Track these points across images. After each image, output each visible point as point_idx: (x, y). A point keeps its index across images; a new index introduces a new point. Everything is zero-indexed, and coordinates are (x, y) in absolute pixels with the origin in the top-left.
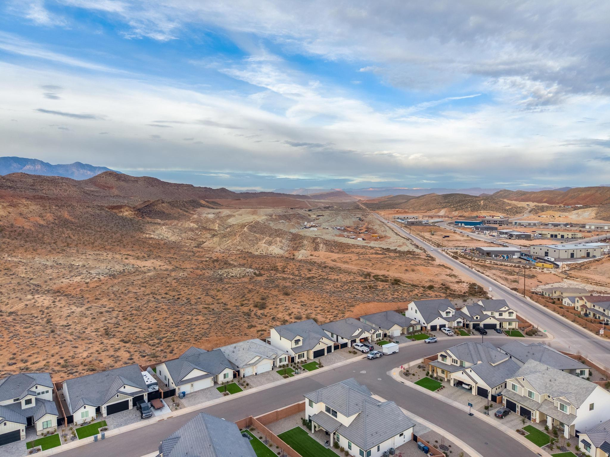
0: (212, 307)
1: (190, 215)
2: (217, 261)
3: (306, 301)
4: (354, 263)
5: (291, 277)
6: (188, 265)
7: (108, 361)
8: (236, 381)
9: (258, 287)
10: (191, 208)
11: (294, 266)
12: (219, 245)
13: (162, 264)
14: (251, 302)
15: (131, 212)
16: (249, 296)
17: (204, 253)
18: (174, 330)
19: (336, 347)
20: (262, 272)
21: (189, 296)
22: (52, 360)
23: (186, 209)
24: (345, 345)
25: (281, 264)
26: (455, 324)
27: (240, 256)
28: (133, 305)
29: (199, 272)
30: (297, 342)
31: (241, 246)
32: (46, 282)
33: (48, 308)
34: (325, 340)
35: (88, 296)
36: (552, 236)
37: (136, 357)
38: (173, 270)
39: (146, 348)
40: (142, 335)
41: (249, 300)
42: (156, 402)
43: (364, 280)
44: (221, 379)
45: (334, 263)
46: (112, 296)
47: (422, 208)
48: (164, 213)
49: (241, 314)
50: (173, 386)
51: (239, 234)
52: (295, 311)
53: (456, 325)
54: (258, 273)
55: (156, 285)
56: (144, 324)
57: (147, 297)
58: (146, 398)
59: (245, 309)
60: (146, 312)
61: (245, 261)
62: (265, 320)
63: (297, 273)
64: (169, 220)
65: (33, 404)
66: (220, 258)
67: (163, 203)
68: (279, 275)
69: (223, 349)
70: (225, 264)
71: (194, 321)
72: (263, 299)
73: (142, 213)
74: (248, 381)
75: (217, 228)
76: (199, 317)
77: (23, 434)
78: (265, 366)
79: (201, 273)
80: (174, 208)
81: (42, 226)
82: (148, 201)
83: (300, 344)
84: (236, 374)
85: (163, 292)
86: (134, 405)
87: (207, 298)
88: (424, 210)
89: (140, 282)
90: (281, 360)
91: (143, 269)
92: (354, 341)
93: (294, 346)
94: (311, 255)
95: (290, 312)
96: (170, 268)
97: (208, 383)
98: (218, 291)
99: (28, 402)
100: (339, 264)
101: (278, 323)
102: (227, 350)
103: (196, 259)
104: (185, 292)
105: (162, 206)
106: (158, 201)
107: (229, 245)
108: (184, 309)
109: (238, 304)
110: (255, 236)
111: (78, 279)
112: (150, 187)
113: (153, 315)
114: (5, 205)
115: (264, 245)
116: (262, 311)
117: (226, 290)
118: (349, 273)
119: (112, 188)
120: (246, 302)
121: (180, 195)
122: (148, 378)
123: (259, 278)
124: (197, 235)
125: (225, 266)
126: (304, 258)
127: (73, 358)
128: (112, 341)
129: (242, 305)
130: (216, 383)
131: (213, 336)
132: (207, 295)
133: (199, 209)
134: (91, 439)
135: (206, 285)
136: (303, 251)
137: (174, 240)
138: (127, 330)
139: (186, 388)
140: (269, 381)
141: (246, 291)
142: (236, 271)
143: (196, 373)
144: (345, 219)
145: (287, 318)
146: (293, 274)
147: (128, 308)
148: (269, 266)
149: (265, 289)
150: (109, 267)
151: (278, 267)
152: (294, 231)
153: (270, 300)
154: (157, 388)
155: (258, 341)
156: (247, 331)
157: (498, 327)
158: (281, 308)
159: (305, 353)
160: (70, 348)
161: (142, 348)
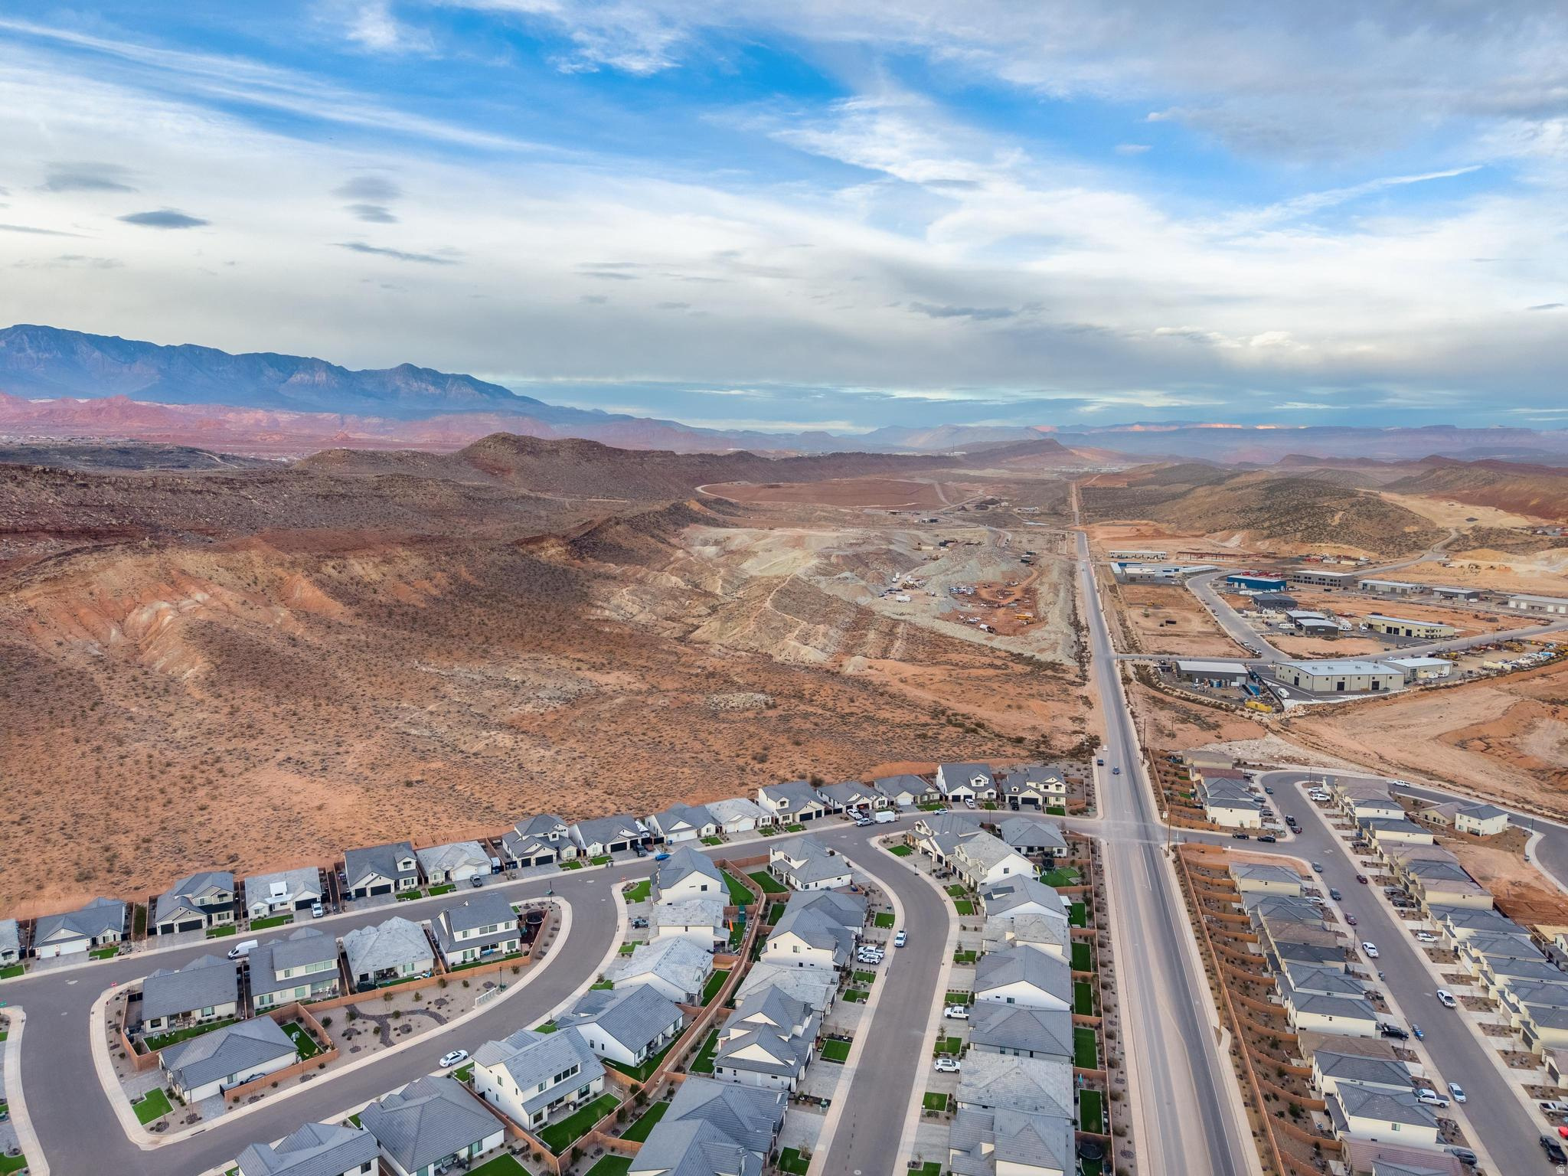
0: (701, 756)
1: (670, 550)
2: (712, 675)
3: (821, 755)
4: (933, 687)
5: (820, 711)
6: (669, 684)
7: (597, 812)
8: (717, 836)
9: (762, 731)
10: (672, 527)
11: (830, 691)
12: (720, 635)
13: (632, 680)
14: (750, 752)
15: (560, 549)
16: (748, 743)
17: (693, 658)
18: (658, 783)
19: (828, 812)
20: (778, 701)
21: (673, 740)
22: (546, 807)
23: (662, 534)
24: (840, 811)
25: (811, 686)
26: (985, 795)
27: (749, 666)
28: (607, 750)
29: (685, 697)
30: (783, 803)
31: (757, 640)
32: (490, 710)
33: (512, 750)
34: (813, 803)
35: (550, 734)
36: (1389, 630)
37: (623, 809)
38: (650, 693)
39: (630, 800)
40: (624, 787)
41: (747, 750)
42: (649, 846)
43: (930, 721)
44: (704, 832)
45: (902, 686)
46: (580, 736)
47: (1197, 525)
48: (620, 547)
49: (734, 767)
50: (662, 835)
51: (755, 614)
52: (801, 768)
53: (987, 797)
54: (771, 702)
55: (630, 720)
56: (625, 775)
57: (621, 739)
58: (640, 842)
59: (741, 762)
60: (625, 760)
61: (756, 678)
62: (761, 778)
63: (830, 704)
64: (630, 564)
65: (557, 839)
66: (719, 670)
67: (618, 523)
68: (802, 707)
69: (707, 806)
70: (725, 681)
71: (679, 775)
72: (765, 749)
73: (580, 548)
74: (729, 836)
75: (719, 591)
76: (685, 770)
77: (555, 858)
78: (748, 824)
79: (688, 699)
80: (640, 534)
81: (436, 600)
82: (590, 522)
83: (786, 806)
84: (719, 830)
85: (639, 730)
86: (631, 846)
87: (695, 742)
88: (1200, 529)
89: (608, 715)
90: (763, 820)
91: (605, 688)
92: (851, 807)
93: (779, 807)
94: (870, 667)
95: (794, 768)
96: (644, 687)
97: (692, 835)
98: (710, 733)
99: (554, 836)
100: (908, 688)
101: (776, 782)
102: (711, 807)
103: (681, 669)
104: (668, 732)
105: (617, 531)
106: (609, 520)
107: (736, 637)
108: (667, 759)
109: (733, 754)
110: (783, 620)
111: (528, 708)
112: (583, 463)
113: (634, 764)
114: (377, 560)
115: (793, 643)
116: (760, 766)
117: (720, 732)
118: (914, 706)
119: (509, 470)
120: (743, 752)
121: (646, 478)
122: (642, 827)
123: (770, 713)
124: (683, 606)
125: (724, 686)
126: (856, 673)
127: (564, 806)
128: (596, 792)
129: (738, 756)
130: (699, 836)
131: (699, 793)
132: (696, 738)
133: (686, 530)
134: (604, 866)
135: (695, 723)
136: (858, 659)
137: (643, 622)
138: (608, 781)
139: (673, 837)
140: (748, 838)
141: (746, 735)
142: (738, 699)
143: (682, 825)
144: (984, 565)
145: (789, 776)
146: (824, 707)
147: (602, 754)
148: (792, 688)
149: (771, 735)
150: (558, 686)
151: (805, 692)
152: (864, 601)
153: (774, 751)
154: (648, 835)
155: (745, 801)
156: (737, 789)
157: (1040, 802)
158: (785, 763)
159: (791, 815)
160: (558, 797)
161: (628, 802)
